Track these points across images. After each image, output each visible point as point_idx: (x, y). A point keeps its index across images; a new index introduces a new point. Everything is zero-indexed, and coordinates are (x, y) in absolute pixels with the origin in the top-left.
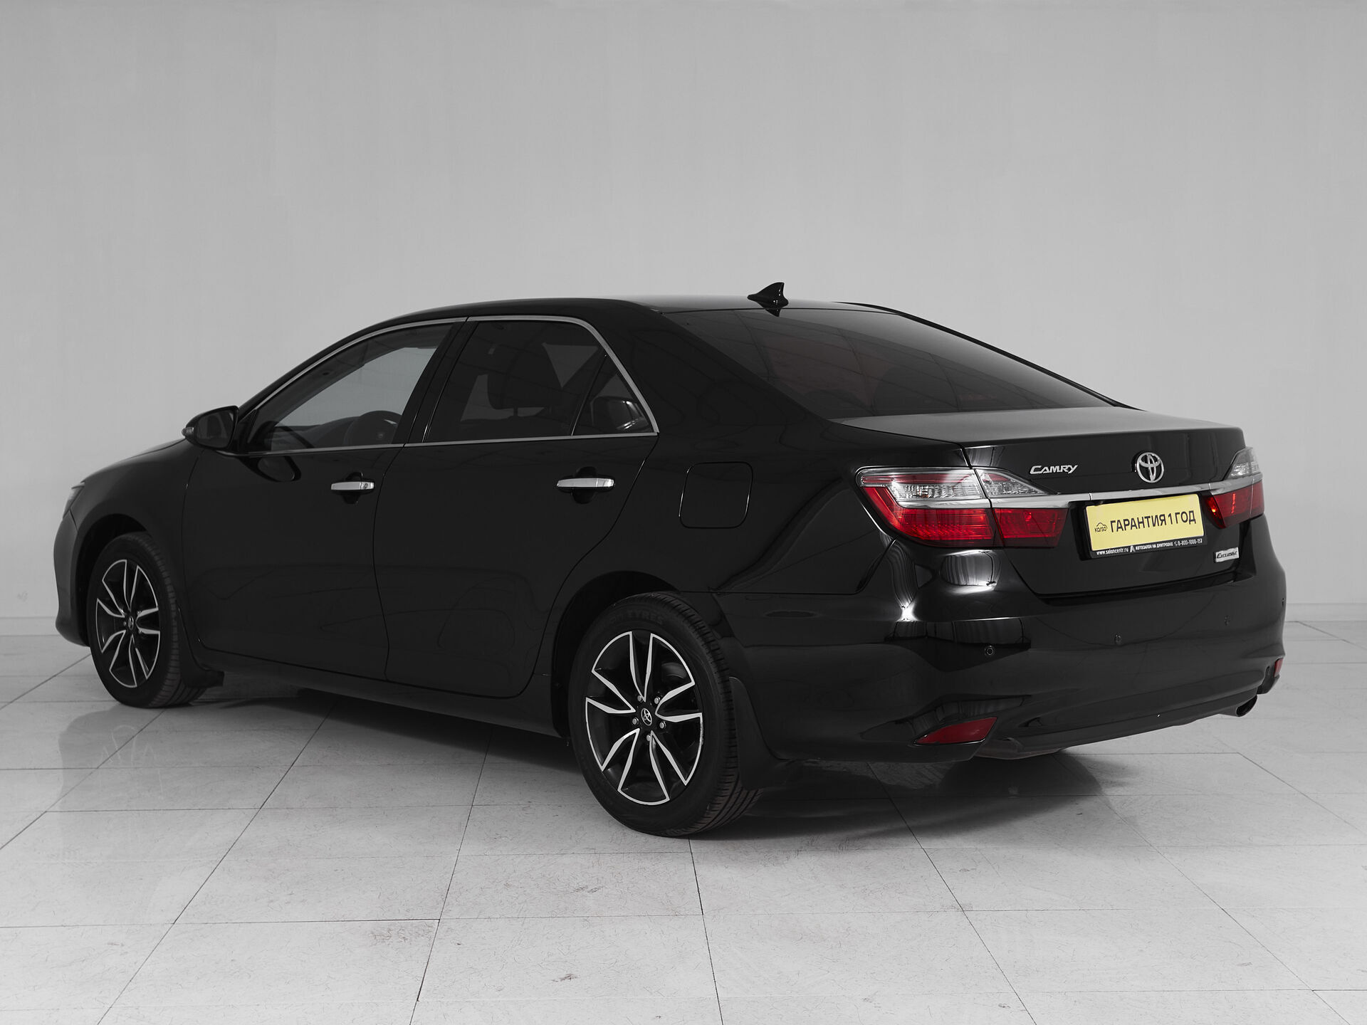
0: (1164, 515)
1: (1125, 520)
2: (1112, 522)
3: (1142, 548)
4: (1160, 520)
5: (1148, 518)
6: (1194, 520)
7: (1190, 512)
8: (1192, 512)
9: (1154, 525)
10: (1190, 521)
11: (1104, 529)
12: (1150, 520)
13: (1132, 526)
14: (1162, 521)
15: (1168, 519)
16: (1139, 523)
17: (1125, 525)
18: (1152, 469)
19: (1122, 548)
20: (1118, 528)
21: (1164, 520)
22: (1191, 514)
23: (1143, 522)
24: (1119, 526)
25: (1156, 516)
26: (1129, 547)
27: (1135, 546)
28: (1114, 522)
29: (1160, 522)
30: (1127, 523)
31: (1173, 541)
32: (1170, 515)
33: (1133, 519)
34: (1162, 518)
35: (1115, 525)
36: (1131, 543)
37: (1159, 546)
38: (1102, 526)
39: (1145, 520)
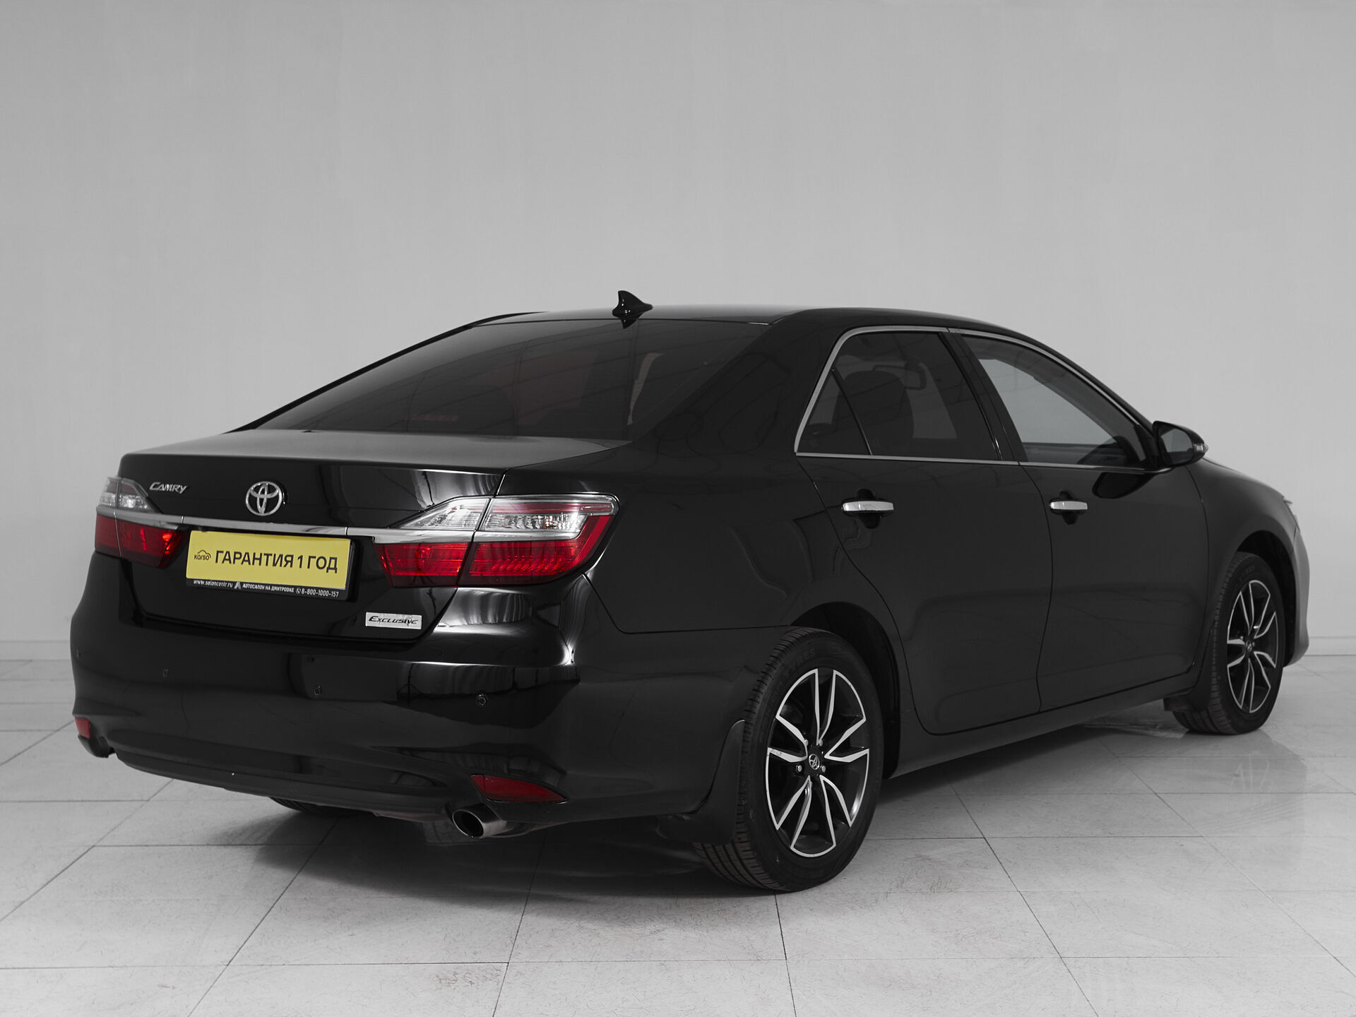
0: (292, 556)
1: (235, 553)
2: (218, 552)
3: (252, 586)
4: (288, 560)
5: (268, 555)
6: (335, 569)
7: (331, 558)
8: (336, 559)
9: (274, 565)
10: (329, 568)
11: (207, 557)
12: (271, 558)
13: (244, 560)
14: (287, 562)
15: (296, 562)
16: (254, 559)
17: (235, 558)
18: (262, 500)
19: (226, 582)
20: (225, 559)
21: (291, 562)
22: (333, 561)
23: (260, 559)
24: (227, 557)
25: (281, 556)
26: (234, 583)
27: (242, 584)
28: (222, 552)
29: (284, 563)
30: (238, 556)
31: (295, 587)
32: (301, 558)
33: (247, 554)
34: (289, 559)
35: (221, 556)
36: (238, 579)
37: (274, 589)
38: (204, 554)
39: (264, 558)
